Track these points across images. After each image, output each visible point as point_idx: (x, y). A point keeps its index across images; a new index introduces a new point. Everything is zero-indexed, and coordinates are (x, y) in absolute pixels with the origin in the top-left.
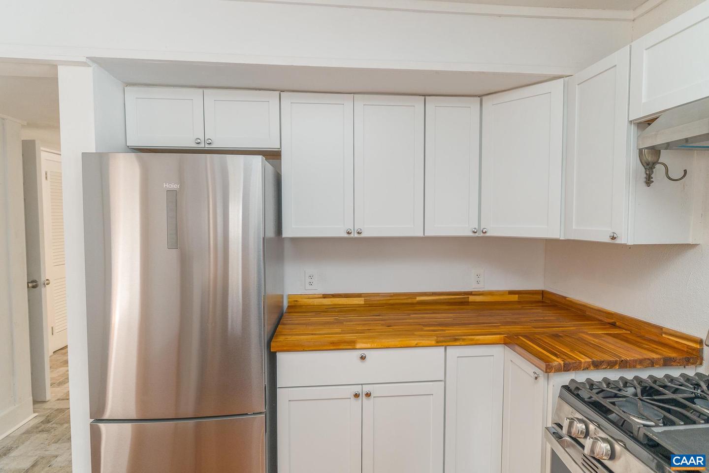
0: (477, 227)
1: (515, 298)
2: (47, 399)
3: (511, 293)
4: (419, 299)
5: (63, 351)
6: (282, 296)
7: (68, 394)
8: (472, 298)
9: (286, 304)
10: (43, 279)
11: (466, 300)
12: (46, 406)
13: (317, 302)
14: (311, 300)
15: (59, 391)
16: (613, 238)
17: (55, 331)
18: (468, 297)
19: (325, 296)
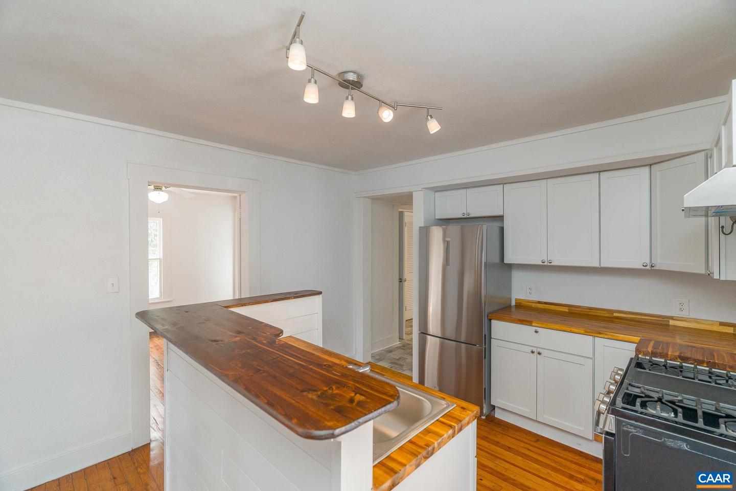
0: (648, 262)
1: (729, 330)
2: (404, 338)
3: (724, 324)
4: (615, 314)
5: (410, 321)
6: (511, 299)
7: (412, 339)
8: (672, 322)
9: (513, 303)
10: (404, 278)
11: (667, 323)
12: (403, 341)
13: (534, 305)
14: (531, 304)
15: (409, 337)
17: (407, 309)
18: (669, 321)
19: (539, 302)
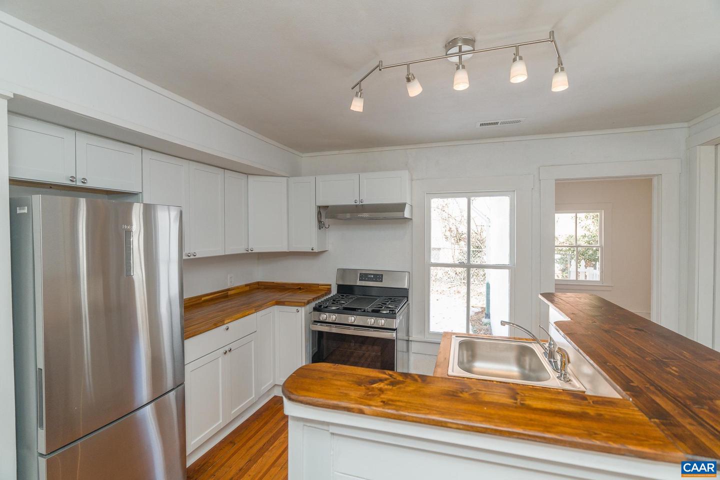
0: (248, 248)
1: (248, 288)
3: (246, 285)
8: (230, 293)
16: (312, 250)
